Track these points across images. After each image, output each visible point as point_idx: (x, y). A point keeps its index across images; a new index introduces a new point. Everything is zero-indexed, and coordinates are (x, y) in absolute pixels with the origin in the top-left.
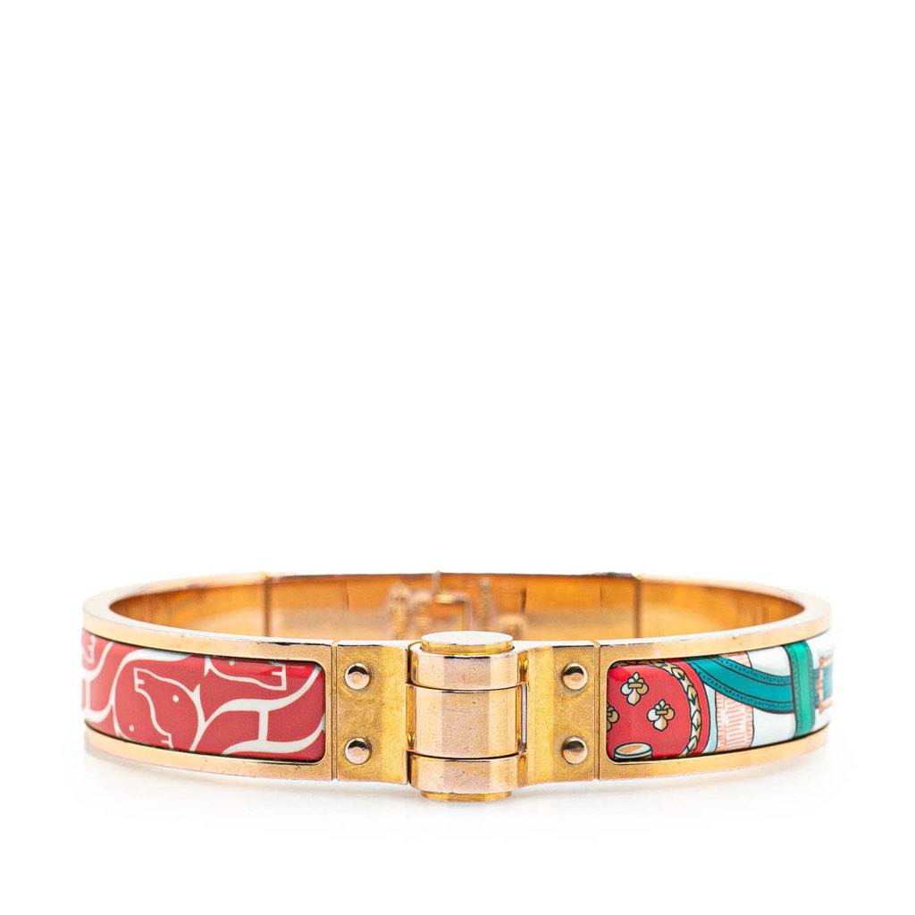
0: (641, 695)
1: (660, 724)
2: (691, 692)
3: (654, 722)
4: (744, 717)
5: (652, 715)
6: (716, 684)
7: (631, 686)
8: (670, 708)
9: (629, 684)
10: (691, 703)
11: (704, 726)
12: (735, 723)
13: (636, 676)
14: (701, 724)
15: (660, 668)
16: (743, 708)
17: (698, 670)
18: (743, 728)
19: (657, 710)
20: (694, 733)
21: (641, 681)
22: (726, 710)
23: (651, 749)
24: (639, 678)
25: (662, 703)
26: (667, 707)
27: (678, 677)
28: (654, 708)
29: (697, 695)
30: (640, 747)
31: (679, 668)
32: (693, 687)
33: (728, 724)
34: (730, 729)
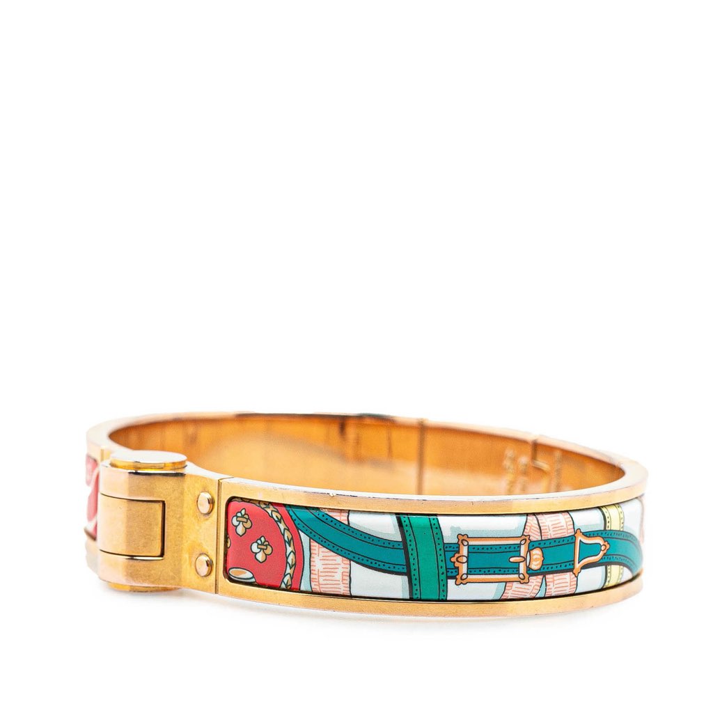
0: (246, 529)
1: (260, 557)
2: (287, 535)
3: (256, 553)
4: (340, 567)
5: (255, 548)
6: (311, 533)
7: (239, 519)
8: (269, 545)
9: (237, 517)
10: (287, 544)
11: (299, 566)
12: (330, 571)
13: (243, 512)
14: (295, 564)
15: (263, 509)
16: (339, 559)
17: (294, 517)
18: (338, 576)
19: (258, 544)
20: (288, 571)
21: (246, 516)
22: (321, 557)
23: (253, 577)
24: (245, 514)
25: (263, 539)
26: (267, 543)
27: (276, 519)
28: (256, 542)
29: (292, 538)
30: (245, 573)
31: (278, 512)
32: (288, 530)
33: (321, 570)
34: (324, 574)
